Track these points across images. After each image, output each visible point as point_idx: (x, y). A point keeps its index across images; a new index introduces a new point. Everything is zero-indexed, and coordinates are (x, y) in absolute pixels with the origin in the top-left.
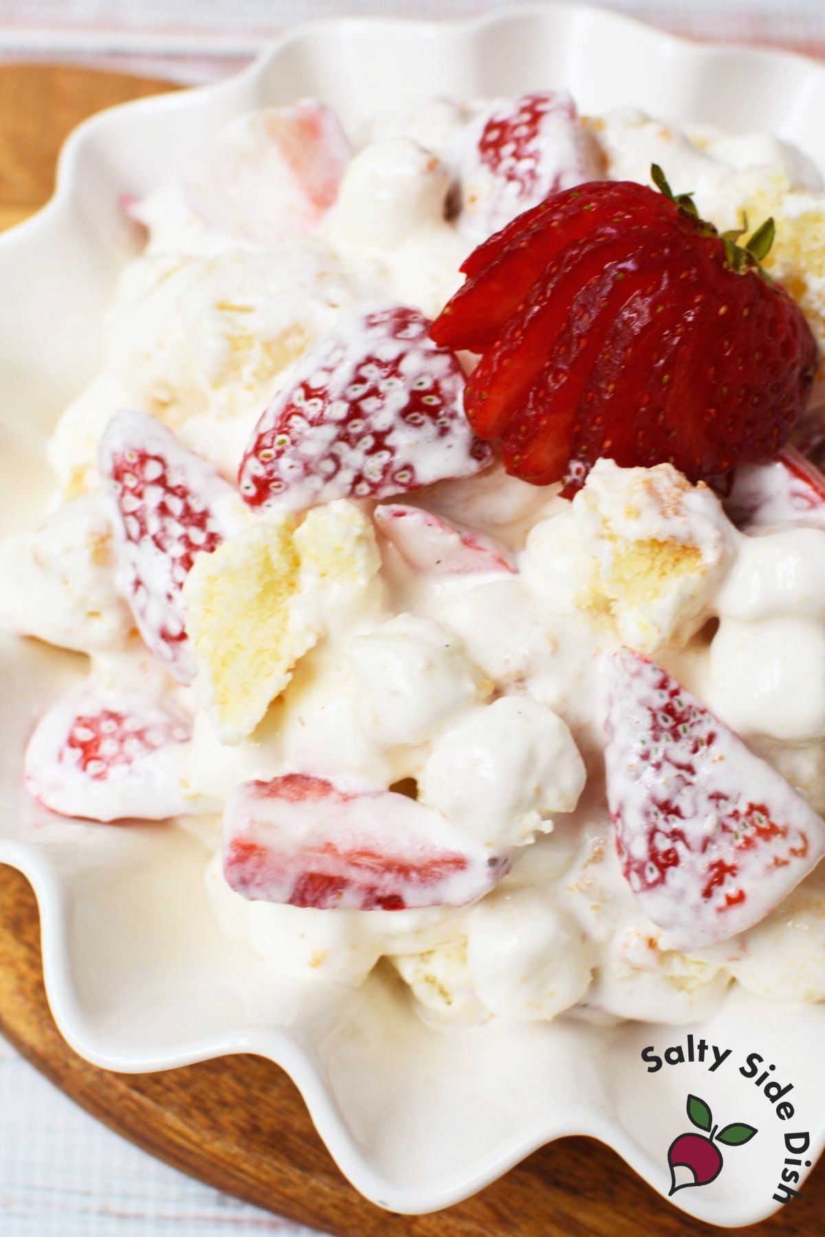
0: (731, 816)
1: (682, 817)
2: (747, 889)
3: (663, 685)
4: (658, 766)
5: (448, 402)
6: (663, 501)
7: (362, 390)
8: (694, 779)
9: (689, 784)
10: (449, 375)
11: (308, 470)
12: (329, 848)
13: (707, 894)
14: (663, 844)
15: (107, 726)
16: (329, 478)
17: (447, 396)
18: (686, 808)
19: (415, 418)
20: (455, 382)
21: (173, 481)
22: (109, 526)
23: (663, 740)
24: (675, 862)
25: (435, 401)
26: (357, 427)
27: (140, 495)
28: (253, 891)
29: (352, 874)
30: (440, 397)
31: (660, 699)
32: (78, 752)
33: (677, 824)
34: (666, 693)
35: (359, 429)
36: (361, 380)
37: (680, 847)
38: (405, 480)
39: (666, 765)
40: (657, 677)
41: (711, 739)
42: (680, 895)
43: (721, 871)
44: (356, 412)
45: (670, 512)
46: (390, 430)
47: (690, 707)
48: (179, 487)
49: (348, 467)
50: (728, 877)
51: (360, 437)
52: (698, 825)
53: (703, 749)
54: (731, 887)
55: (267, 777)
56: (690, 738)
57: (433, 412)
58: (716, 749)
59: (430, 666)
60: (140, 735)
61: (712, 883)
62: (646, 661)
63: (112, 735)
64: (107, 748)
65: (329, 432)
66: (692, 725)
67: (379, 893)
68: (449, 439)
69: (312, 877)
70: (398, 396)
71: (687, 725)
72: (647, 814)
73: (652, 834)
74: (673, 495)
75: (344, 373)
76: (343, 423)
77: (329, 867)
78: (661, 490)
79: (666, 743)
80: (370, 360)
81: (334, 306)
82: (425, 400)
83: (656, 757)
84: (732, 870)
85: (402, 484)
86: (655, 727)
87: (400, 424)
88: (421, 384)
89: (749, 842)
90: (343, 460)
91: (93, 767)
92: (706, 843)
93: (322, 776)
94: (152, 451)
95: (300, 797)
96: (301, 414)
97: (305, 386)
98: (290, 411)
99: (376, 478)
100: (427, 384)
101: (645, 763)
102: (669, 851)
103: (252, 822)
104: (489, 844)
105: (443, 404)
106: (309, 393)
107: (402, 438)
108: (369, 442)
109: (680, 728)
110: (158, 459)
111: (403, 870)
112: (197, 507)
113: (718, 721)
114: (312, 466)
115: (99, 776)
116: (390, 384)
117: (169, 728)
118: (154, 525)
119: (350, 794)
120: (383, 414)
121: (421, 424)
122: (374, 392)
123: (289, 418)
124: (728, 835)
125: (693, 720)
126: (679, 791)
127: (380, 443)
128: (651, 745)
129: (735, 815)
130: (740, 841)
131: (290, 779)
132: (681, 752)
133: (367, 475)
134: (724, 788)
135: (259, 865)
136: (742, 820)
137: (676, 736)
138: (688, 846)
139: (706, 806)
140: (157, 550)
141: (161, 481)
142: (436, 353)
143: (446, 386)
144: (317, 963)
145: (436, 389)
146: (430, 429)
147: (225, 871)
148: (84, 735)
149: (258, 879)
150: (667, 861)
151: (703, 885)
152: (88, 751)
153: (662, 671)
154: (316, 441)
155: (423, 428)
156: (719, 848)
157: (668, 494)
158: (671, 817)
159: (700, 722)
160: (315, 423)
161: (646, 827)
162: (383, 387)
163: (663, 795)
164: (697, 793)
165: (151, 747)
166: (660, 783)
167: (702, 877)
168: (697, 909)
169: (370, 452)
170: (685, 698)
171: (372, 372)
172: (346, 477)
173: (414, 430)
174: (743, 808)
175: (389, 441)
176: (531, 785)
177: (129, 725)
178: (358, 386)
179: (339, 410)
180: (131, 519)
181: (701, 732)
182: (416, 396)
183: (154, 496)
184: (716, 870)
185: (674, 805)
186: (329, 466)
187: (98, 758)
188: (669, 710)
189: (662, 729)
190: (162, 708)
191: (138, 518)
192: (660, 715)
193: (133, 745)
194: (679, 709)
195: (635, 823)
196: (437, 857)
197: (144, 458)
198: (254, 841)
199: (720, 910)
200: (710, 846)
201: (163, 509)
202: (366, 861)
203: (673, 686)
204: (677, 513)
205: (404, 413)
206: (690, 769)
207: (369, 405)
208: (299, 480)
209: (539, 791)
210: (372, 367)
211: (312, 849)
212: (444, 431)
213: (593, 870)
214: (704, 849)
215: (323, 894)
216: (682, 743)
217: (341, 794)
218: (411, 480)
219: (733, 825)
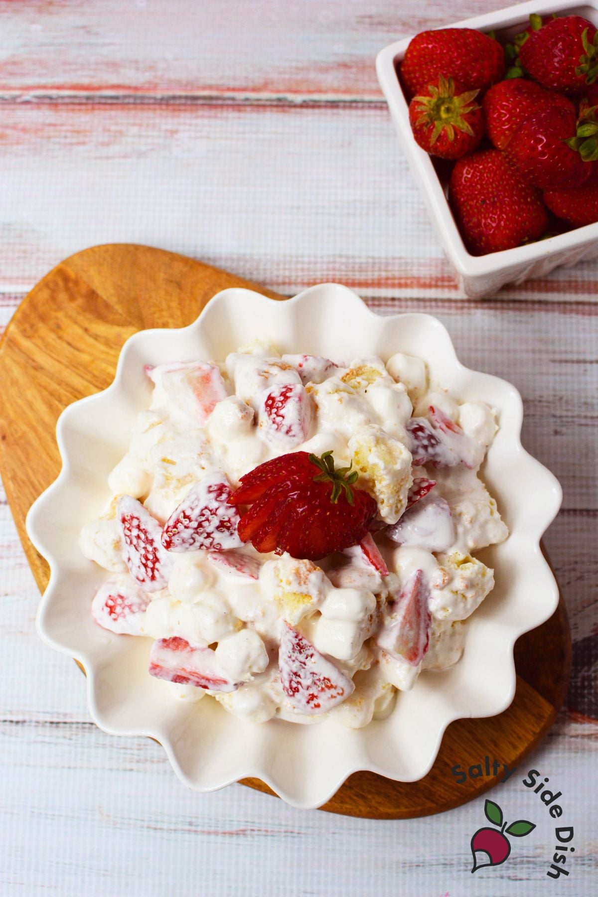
0: (318, 680)
1: (301, 678)
2: (321, 704)
3: (296, 637)
4: (294, 661)
5: (233, 525)
6: (300, 577)
7: (203, 518)
8: (306, 667)
9: (304, 668)
10: (233, 516)
11: (184, 541)
12: (183, 669)
13: (308, 702)
14: (294, 685)
15: (119, 601)
16: (191, 544)
17: (233, 523)
18: (302, 675)
19: (222, 529)
20: (236, 519)
21: (142, 527)
22: (120, 538)
23: (296, 653)
24: (298, 691)
25: (229, 525)
26: (201, 530)
27: (130, 531)
28: (159, 676)
29: (191, 677)
30: (230, 523)
31: (295, 641)
32: (108, 609)
33: (299, 680)
34: (297, 639)
35: (201, 531)
36: (203, 515)
37: (300, 687)
38: (218, 548)
39: (296, 661)
40: (295, 635)
41: (312, 656)
42: (299, 701)
43: (313, 697)
44: (200, 525)
45: (302, 582)
46: (213, 532)
47: (306, 644)
48: (144, 529)
49: (198, 541)
50: (315, 699)
51: (202, 533)
52: (306, 682)
53: (309, 658)
54: (316, 701)
55: (167, 637)
56: (305, 654)
57: (228, 528)
58: (313, 659)
59: (217, 621)
60: (130, 607)
61: (309, 700)
62: (291, 629)
63: (120, 605)
64: (118, 610)
65: (191, 531)
66: (306, 650)
67: (200, 684)
68: (233, 537)
69: (178, 676)
70: (215, 522)
71: (304, 650)
72: (290, 675)
73: (291, 681)
74: (305, 575)
75: (197, 512)
76: (196, 529)
77: (183, 674)
78: (302, 572)
79: (297, 654)
80: (206, 508)
81: (203, 468)
82: (225, 524)
83: (293, 658)
84: (316, 697)
85: (217, 549)
86: (293, 649)
87: (216, 531)
88: (224, 518)
89: (323, 689)
90: (196, 539)
91: (113, 615)
92: (308, 688)
93: (186, 639)
94: (135, 515)
95: (177, 648)
96: (182, 523)
97: (184, 512)
98: (178, 521)
99: (208, 545)
100: (226, 519)
101: (290, 659)
102: (296, 687)
103: (158, 659)
104: (234, 680)
105: (231, 526)
106: (185, 517)
107: (217, 536)
108: (205, 535)
109: (302, 650)
110: (138, 519)
111: (208, 680)
112: (150, 538)
113: (315, 650)
114: (185, 540)
115: (115, 620)
116: (213, 517)
117: (140, 605)
118: (135, 541)
119: (194, 648)
120: (210, 527)
121: (224, 531)
122: (207, 520)
123: (178, 523)
124: (316, 686)
125: (306, 648)
126: (300, 670)
127: (209, 535)
128: (292, 653)
129: (319, 680)
130: (320, 688)
131: (175, 639)
132: (302, 658)
133: (205, 544)
134: (315, 671)
135: (161, 671)
136: (321, 682)
137: (300, 653)
138: (302, 687)
139: (309, 675)
140: (135, 550)
141: (138, 527)
142: (230, 507)
143: (233, 520)
144: (182, 697)
145: (229, 521)
146: (227, 533)
147: (149, 671)
148: (111, 603)
149: (160, 674)
150: (296, 690)
151: (307, 700)
152: (112, 610)
153: (296, 633)
154: (187, 534)
155: (224, 533)
156: (313, 689)
157: (304, 574)
158: (297, 677)
159: (309, 649)
160: (186, 527)
161: (289, 679)
162: (210, 518)
163: (295, 670)
164: (306, 671)
165: (133, 612)
166: (295, 667)
167: (306, 697)
168: (304, 706)
169: (206, 538)
170: (304, 642)
171: (207, 512)
172: (197, 544)
173: (221, 533)
174: (322, 678)
175: (212, 535)
176: (248, 666)
177: (127, 602)
178: (202, 517)
179: (194, 524)
180: (127, 537)
181: (309, 652)
182: (222, 522)
183: (135, 532)
184: (311, 696)
185: (298, 674)
186: (192, 541)
187: (114, 613)
188: (298, 644)
189: (296, 650)
190: (139, 596)
191: (130, 538)
192: (295, 645)
193: (127, 610)
194: (302, 645)
195: (286, 676)
196: (218, 679)
197: (132, 518)
198: (159, 664)
199: (312, 708)
200: (309, 688)
201: (138, 537)
202: (195, 675)
203: (300, 637)
204: (305, 583)
205: (217, 528)
206: (305, 664)
207: (206, 524)
208: (181, 544)
209: (250, 667)
210: (207, 510)
211: (178, 669)
212: (232, 534)
213: (274, 684)
214: (308, 689)
215: (182, 680)
216: (302, 655)
217: (191, 648)
218: (220, 548)
219: (318, 683)
